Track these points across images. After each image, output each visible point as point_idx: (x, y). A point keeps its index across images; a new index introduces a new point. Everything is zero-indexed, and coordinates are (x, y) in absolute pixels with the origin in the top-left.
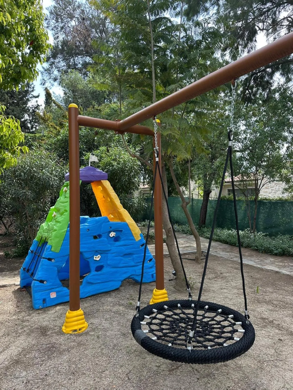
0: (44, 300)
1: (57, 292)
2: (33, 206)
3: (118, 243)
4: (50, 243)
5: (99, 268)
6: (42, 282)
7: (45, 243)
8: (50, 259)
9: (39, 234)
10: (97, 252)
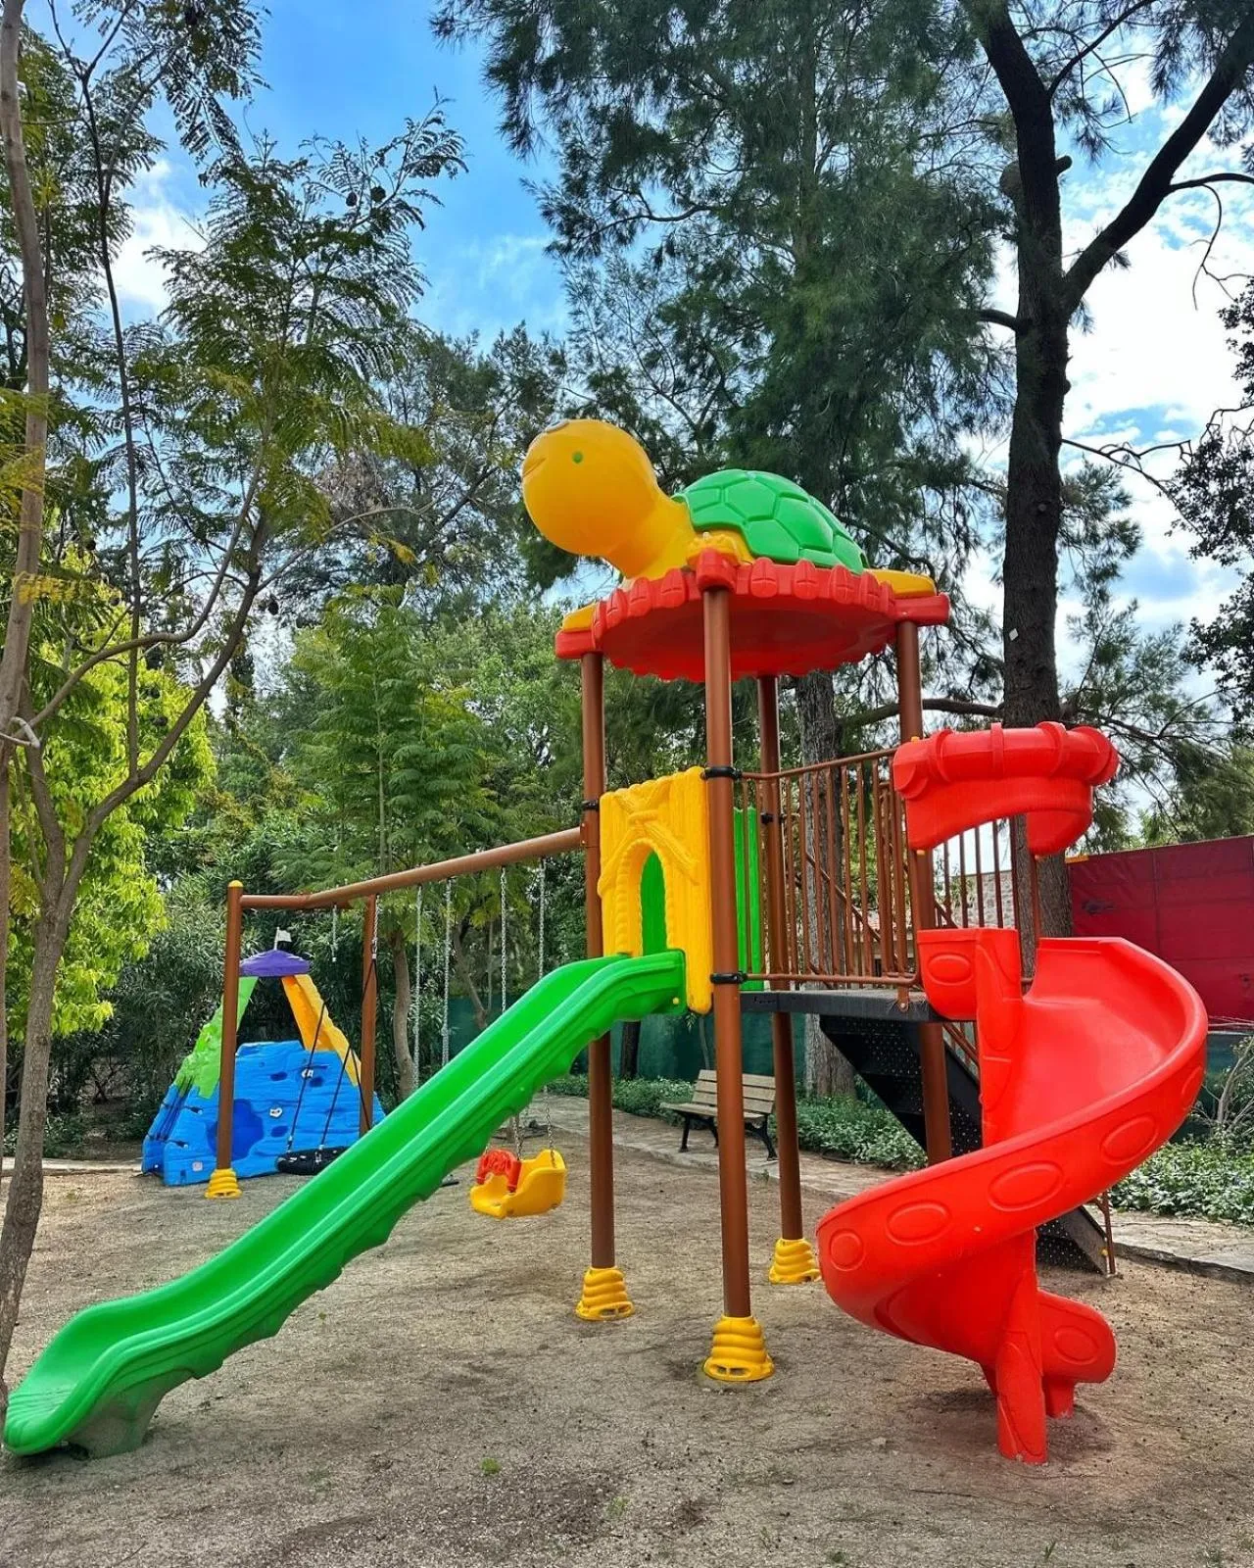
0: (183, 1173)
1: (204, 1162)
2: (173, 1024)
3: (316, 1090)
4: (196, 1083)
5: (279, 1132)
6: (181, 1144)
7: (190, 1086)
8: (195, 1110)
9: (180, 1075)
10: (276, 1103)
